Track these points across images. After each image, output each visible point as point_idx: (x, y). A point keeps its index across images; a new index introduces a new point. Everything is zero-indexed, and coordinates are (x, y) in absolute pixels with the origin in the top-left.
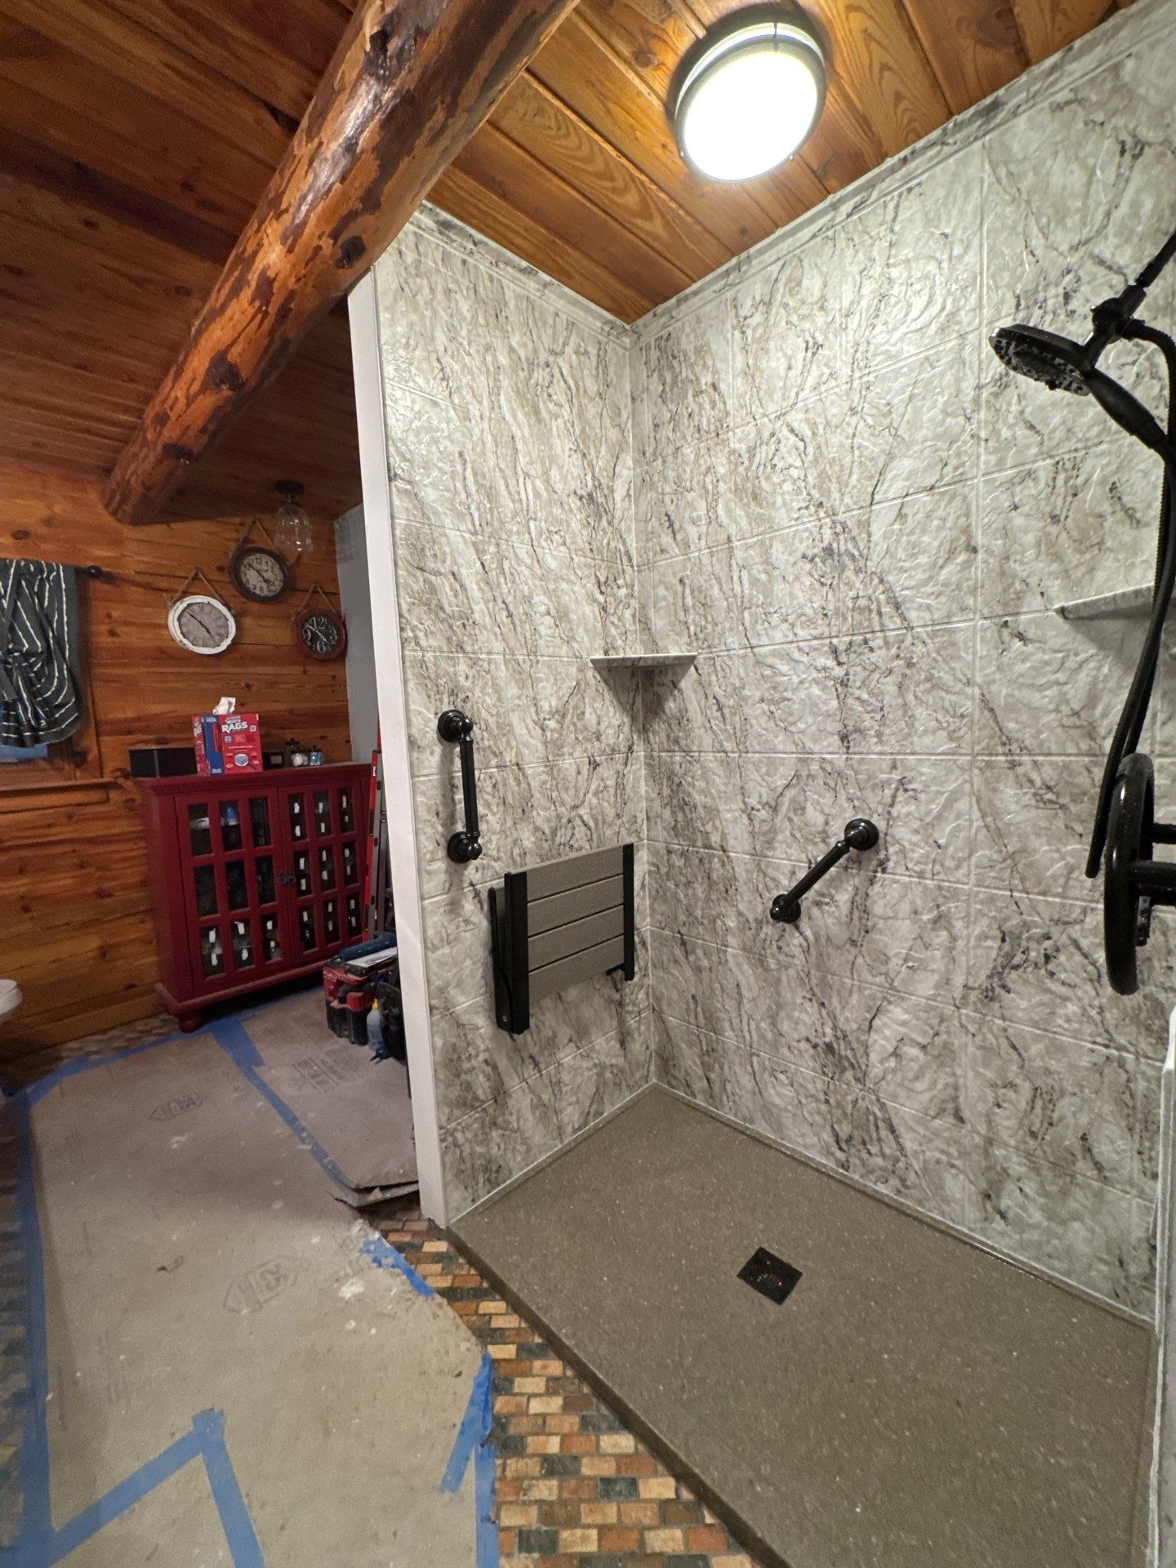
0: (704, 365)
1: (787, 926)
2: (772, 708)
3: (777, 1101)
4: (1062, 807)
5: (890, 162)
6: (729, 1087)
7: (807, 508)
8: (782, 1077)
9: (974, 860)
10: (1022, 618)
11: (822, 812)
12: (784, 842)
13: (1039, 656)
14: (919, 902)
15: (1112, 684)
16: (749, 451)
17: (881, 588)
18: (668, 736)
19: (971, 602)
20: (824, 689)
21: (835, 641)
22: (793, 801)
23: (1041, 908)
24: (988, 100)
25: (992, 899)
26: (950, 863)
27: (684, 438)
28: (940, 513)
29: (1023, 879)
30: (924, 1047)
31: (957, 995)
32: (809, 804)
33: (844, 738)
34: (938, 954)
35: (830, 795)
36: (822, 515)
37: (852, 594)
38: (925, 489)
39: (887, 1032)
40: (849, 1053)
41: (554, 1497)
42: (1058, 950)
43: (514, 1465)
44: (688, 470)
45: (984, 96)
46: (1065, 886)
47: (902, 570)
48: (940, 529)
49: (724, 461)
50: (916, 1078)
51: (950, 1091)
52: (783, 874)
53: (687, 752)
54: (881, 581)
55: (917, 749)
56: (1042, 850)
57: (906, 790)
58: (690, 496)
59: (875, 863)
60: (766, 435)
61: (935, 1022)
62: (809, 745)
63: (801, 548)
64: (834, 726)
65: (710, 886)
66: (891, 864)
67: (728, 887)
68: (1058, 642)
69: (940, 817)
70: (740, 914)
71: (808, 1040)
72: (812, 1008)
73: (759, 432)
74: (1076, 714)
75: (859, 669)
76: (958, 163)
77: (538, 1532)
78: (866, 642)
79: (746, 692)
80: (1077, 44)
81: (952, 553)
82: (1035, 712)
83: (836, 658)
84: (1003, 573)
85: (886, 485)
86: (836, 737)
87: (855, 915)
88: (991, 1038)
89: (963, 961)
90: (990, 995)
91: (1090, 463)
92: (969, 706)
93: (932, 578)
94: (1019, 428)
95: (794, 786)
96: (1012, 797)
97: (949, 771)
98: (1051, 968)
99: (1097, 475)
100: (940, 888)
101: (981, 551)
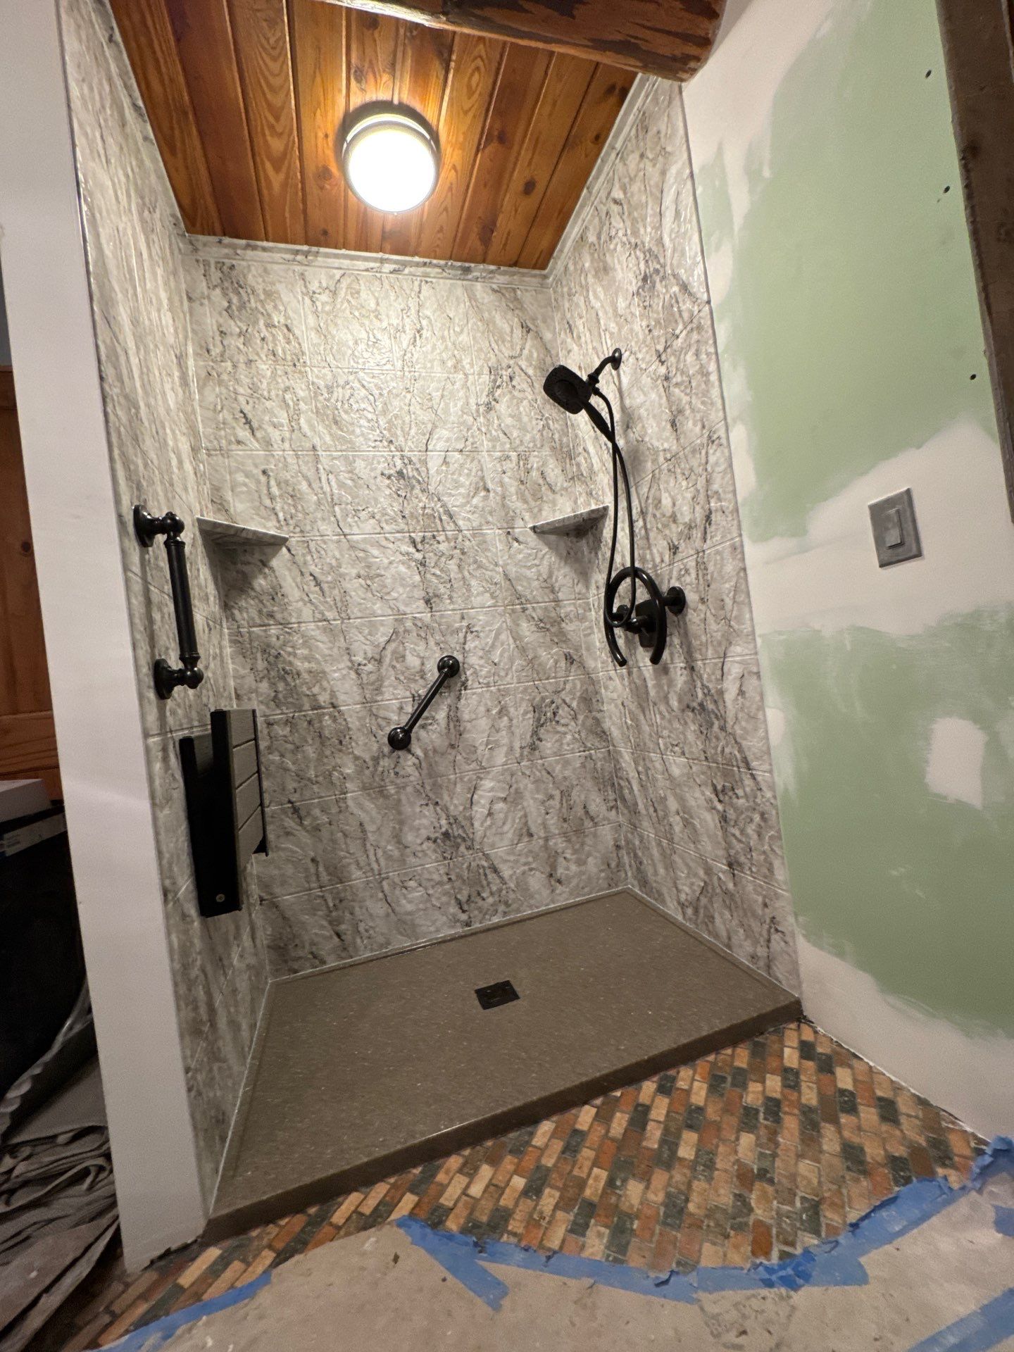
0: (275, 307)
1: (400, 753)
2: (369, 582)
3: (409, 907)
4: (548, 630)
5: (417, 259)
6: (362, 927)
7: (381, 441)
8: (412, 884)
9: (514, 668)
10: (517, 530)
11: (418, 656)
12: (390, 686)
13: (526, 551)
14: (489, 703)
15: (557, 566)
16: (327, 387)
17: (439, 504)
18: (260, 612)
19: (490, 519)
20: (409, 567)
21: (412, 535)
22: (394, 652)
23: (548, 687)
24: (467, 265)
25: (526, 689)
26: (502, 673)
27: (258, 354)
28: (467, 466)
29: (538, 674)
30: (505, 800)
31: (517, 755)
32: (407, 652)
33: (428, 602)
34: (504, 733)
35: (422, 644)
36: (393, 449)
37: (421, 505)
38: (457, 451)
39: (483, 801)
40: (460, 832)
41: (557, 1194)
42: (558, 708)
43: (515, 1225)
44: (265, 382)
45: (465, 261)
46: (555, 672)
47: (451, 495)
48: (468, 475)
49: (304, 387)
50: (504, 824)
51: (523, 820)
52: (393, 712)
53: (285, 624)
54: (439, 500)
55: (475, 605)
56: (543, 654)
57: (472, 632)
58: (268, 404)
59: (459, 684)
60: (341, 382)
61: (509, 778)
62: (402, 608)
63: (382, 466)
64: (419, 593)
65: (322, 744)
66: (470, 683)
67: (342, 740)
68: (532, 544)
69: (493, 646)
70: (357, 758)
71: (429, 839)
72: (429, 812)
73: (334, 376)
74: (545, 581)
75: (431, 554)
76: (451, 285)
77: (576, 1215)
78: (434, 537)
79: (342, 570)
80: (502, 268)
81: (477, 489)
82: (528, 579)
83: (415, 547)
84: (503, 506)
85: (434, 442)
86: (422, 601)
87: (452, 725)
88: (538, 773)
89: (517, 732)
90: (533, 748)
91: (531, 459)
92: (498, 578)
93: (468, 502)
94: (500, 432)
95: (394, 641)
96: (526, 628)
97: (494, 616)
98: (557, 719)
99: (535, 466)
100: (499, 690)
101: (492, 492)
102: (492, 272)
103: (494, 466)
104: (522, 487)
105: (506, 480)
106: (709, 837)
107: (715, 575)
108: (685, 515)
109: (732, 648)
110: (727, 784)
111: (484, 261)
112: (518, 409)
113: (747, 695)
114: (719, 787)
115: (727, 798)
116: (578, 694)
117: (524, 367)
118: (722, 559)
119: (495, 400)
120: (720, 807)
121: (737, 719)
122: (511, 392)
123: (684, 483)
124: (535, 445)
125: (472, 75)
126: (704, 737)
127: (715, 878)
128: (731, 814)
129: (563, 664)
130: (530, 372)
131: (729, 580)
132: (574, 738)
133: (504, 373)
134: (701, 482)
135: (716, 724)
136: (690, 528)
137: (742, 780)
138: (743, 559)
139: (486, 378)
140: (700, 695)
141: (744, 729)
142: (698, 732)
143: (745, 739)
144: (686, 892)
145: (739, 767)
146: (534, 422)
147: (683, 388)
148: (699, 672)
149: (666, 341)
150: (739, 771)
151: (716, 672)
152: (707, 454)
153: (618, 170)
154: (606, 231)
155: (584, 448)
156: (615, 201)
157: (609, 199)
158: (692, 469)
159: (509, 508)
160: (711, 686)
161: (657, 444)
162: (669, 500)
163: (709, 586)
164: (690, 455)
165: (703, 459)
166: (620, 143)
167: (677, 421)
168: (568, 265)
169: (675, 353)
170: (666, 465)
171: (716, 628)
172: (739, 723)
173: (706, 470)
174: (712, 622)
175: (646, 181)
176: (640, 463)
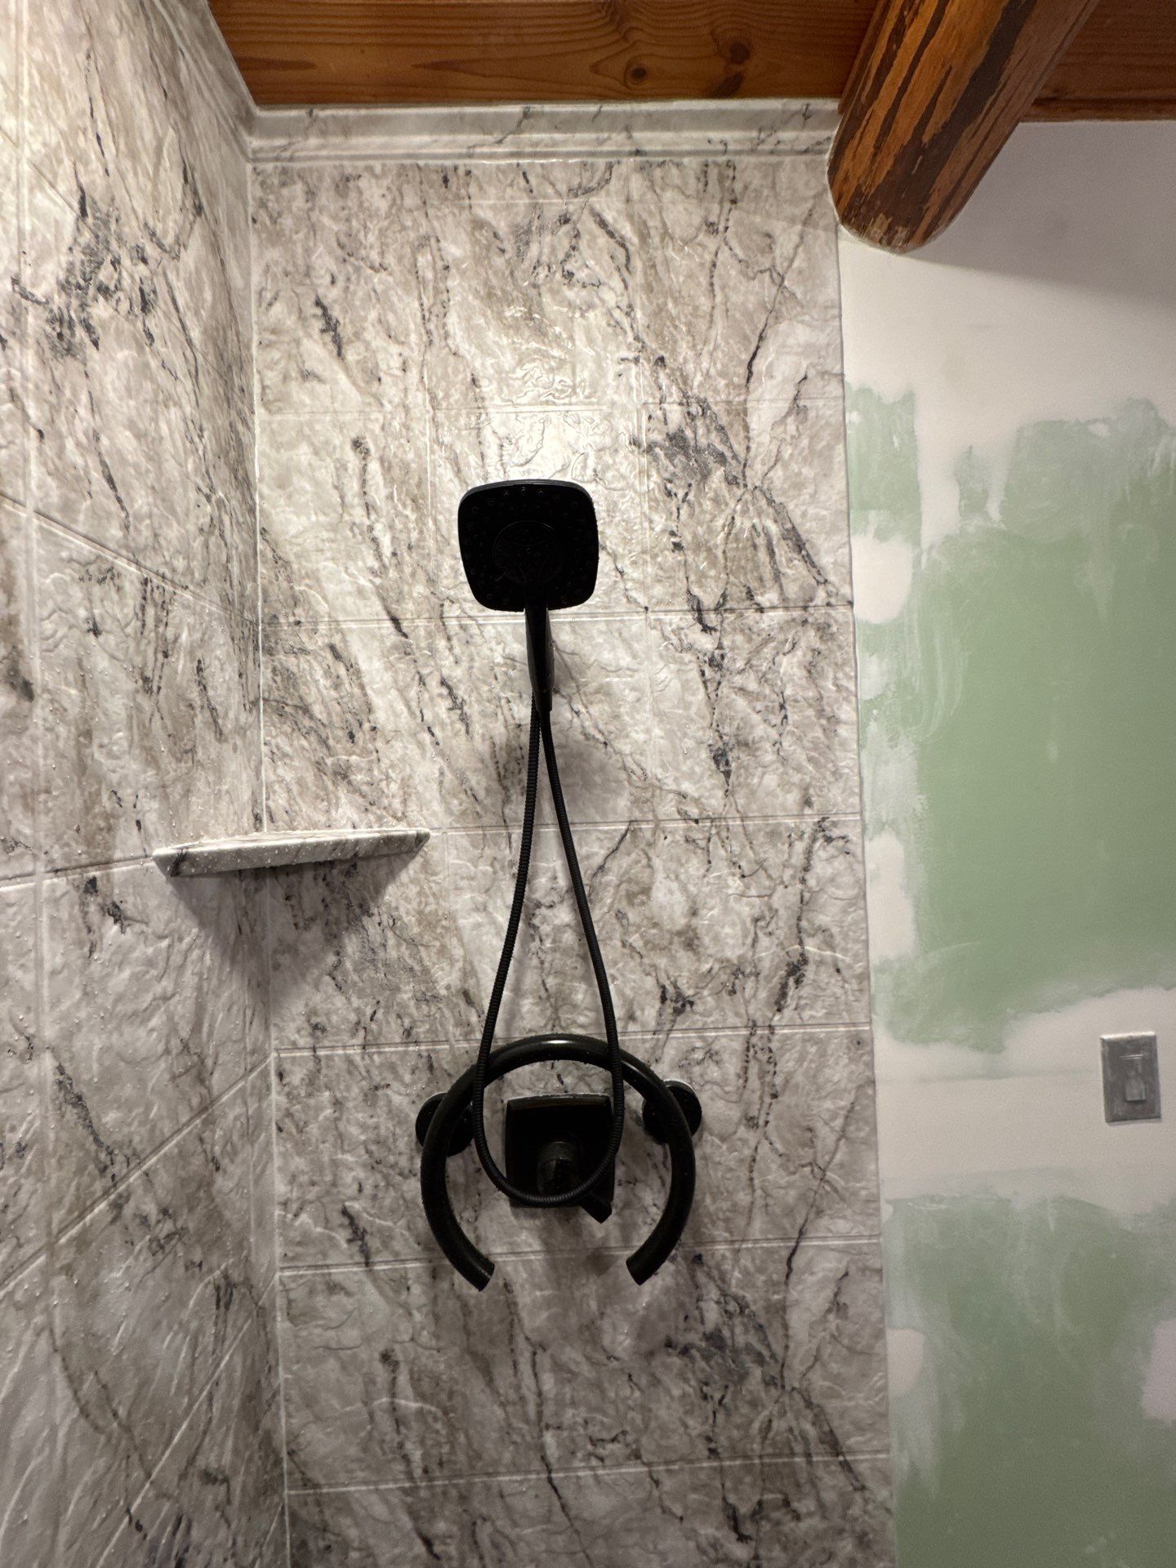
4: (181, 1235)
10: (118, 870)
15: (213, 981)
46: (190, 1387)
56: (162, 1347)
74: (184, 1047)
84: (82, 767)
91: (176, 611)
94: (92, 462)
99: (184, 636)
101: (42, 700)
103: (58, 587)
104: (146, 703)
105: (101, 663)
107: (799, 1078)
109: (825, 1221)
110: (767, 1497)
112: (155, 420)
113: (851, 1311)
114: (744, 1509)
115: (766, 1526)
116: (236, 1404)
117: (181, 302)
118: (822, 1054)
119: (87, 327)
120: (742, 1553)
121: (816, 1359)
123: (735, 884)
124: (189, 570)
126: (710, 1407)
128: (774, 1557)
129: (208, 1331)
130: (195, 334)
131: (836, 1094)
133: (125, 261)
134: (785, 899)
135: (756, 1375)
136: (738, 972)
137: (813, 1482)
138: (870, 1065)
140: (712, 1314)
141: (837, 1379)
142: (697, 1400)
143: (839, 1396)
145: (808, 1455)
146: (192, 495)
147: (759, 706)
148: (718, 1267)
149: (724, 596)
150: (810, 1463)
151: (771, 1267)
152: (809, 853)
153: (627, 179)
154: (553, 250)
155: (332, 648)
156: (603, 224)
157: (580, 200)
158: (761, 865)
159: (100, 779)
160: (749, 1297)
161: (659, 772)
162: (679, 897)
163: (775, 1096)
164: (761, 838)
165: (798, 859)
166: (653, 140)
167: (731, 756)
168: (363, 183)
169: (748, 632)
170: (682, 825)
171: (783, 1182)
172: (824, 1365)
173: (803, 881)
174: (774, 1167)
175: (716, 280)
176: (588, 785)
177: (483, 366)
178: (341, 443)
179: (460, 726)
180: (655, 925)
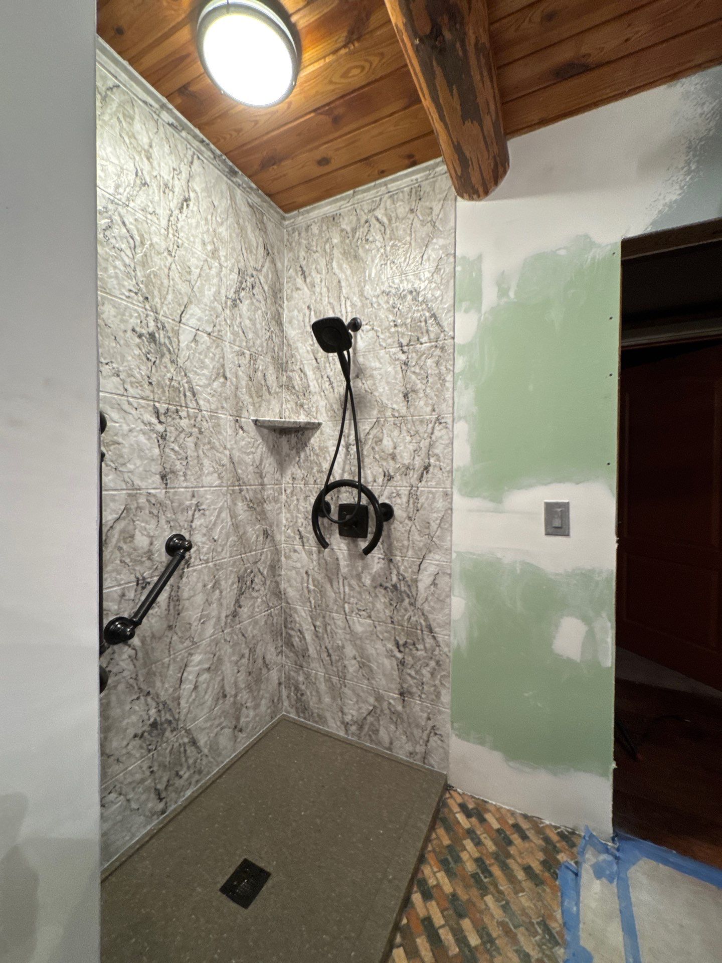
4: (255, 509)
7: (136, 293)
9: (228, 544)
10: (243, 420)
11: (149, 536)
12: (113, 570)
13: (247, 439)
14: (206, 579)
15: (265, 456)
17: (185, 380)
19: (225, 405)
20: (149, 439)
21: (157, 405)
22: (123, 531)
23: (250, 559)
24: (236, 169)
25: (235, 562)
26: (219, 549)
28: (213, 350)
29: (244, 548)
30: (209, 669)
31: (223, 624)
32: (137, 532)
33: (163, 477)
34: (215, 605)
35: (153, 522)
36: (148, 307)
37: (169, 375)
39: (190, 677)
40: (167, 716)
42: (254, 576)
45: (237, 166)
46: (256, 546)
47: (196, 373)
48: (212, 359)
50: (206, 693)
51: (221, 684)
52: (113, 600)
54: (186, 375)
55: (205, 484)
56: (249, 530)
57: (199, 510)
59: (183, 564)
61: (213, 648)
62: (137, 482)
63: (134, 321)
64: (156, 468)
66: (192, 560)
68: (252, 434)
69: (214, 524)
71: (135, 736)
72: (139, 705)
74: (257, 467)
75: (173, 429)
76: (219, 176)
78: (177, 411)
80: (260, 191)
81: (218, 374)
82: (246, 464)
83: (158, 418)
84: (236, 395)
85: (188, 316)
86: (158, 476)
87: (172, 604)
88: (235, 637)
89: (225, 602)
90: (235, 614)
91: (259, 361)
92: (225, 461)
93: (209, 385)
94: (240, 329)
95: (124, 518)
96: (241, 506)
97: (219, 496)
98: (253, 586)
99: (261, 368)
100: (215, 565)
101: (229, 380)
102: (251, 188)
103: (233, 357)
104: (250, 383)
105: (240, 373)
106: (384, 675)
107: (426, 505)
108: (405, 458)
109: (431, 555)
110: (408, 641)
111: (249, 177)
112: (254, 315)
113: (439, 586)
114: (401, 642)
115: (407, 650)
116: (268, 563)
117: (262, 282)
118: (434, 498)
119: (239, 299)
120: (399, 656)
121: (427, 599)
122: (251, 299)
123: (408, 438)
124: (262, 351)
125: (356, 67)
126: (392, 608)
127: (385, 705)
128: (409, 660)
129: (261, 538)
130: (266, 288)
131: (438, 511)
132: (263, 601)
133: (248, 279)
134: (424, 444)
135: (407, 601)
136: (408, 468)
137: (423, 640)
138: (451, 503)
139: (234, 276)
140: (395, 579)
141: (433, 608)
142: (388, 604)
143: (432, 614)
144: (352, 713)
145: (422, 631)
146: (264, 331)
147: (419, 377)
148: (397, 564)
149: (410, 340)
150: (422, 633)
151: (414, 567)
152: (433, 428)
153: (386, 202)
154: (363, 232)
155: (300, 369)
156: (378, 220)
157: (371, 214)
158: (417, 432)
159: (239, 399)
160: (406, 575)
161: (387, 402)
162: (391, 443)
163: (418, 510)
164: (418, 423)
165: (429, 430)
166: (393, 186)
167: (409, 395)
168: (312, 227)
169: (417, 352)
170: (393, 419)
171: (419, 539)
172: (429, 603)
173: (431, 438)
174: (416, 534)
175: (413, 230)
176: (365, 407)
177: (342, 276)
178: (305, 307)
179: (331, 390)
180: (383, 452)
